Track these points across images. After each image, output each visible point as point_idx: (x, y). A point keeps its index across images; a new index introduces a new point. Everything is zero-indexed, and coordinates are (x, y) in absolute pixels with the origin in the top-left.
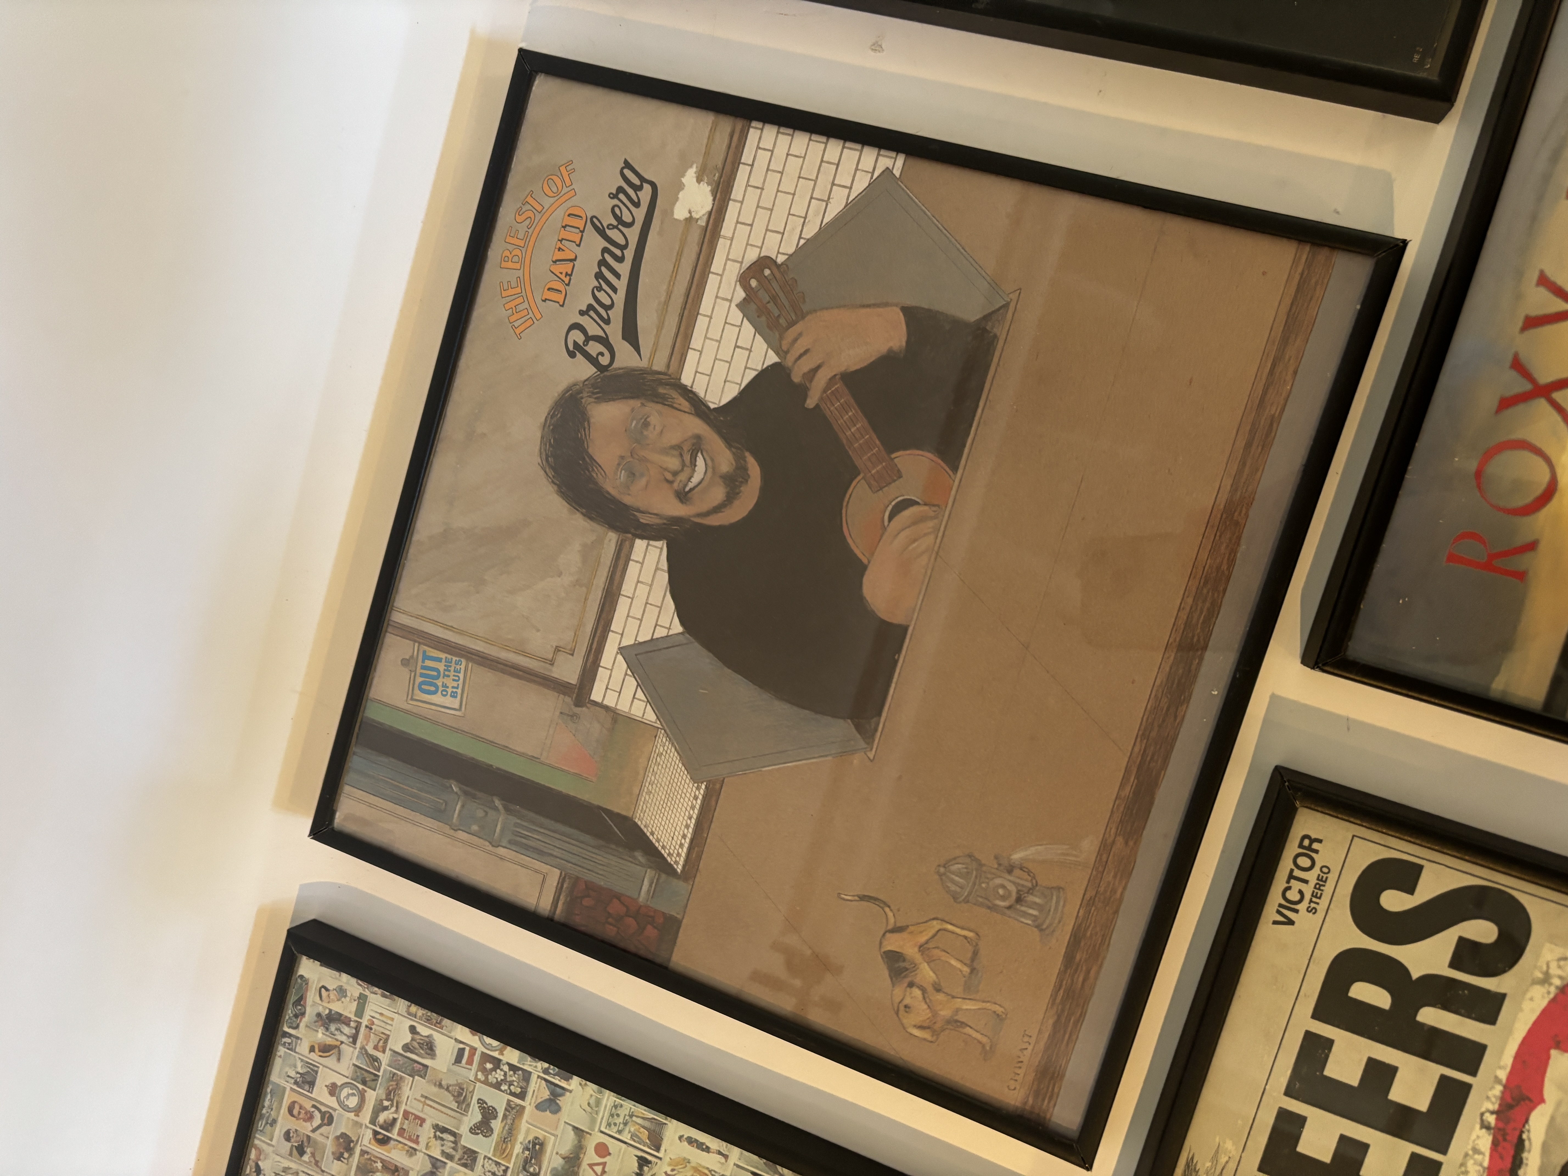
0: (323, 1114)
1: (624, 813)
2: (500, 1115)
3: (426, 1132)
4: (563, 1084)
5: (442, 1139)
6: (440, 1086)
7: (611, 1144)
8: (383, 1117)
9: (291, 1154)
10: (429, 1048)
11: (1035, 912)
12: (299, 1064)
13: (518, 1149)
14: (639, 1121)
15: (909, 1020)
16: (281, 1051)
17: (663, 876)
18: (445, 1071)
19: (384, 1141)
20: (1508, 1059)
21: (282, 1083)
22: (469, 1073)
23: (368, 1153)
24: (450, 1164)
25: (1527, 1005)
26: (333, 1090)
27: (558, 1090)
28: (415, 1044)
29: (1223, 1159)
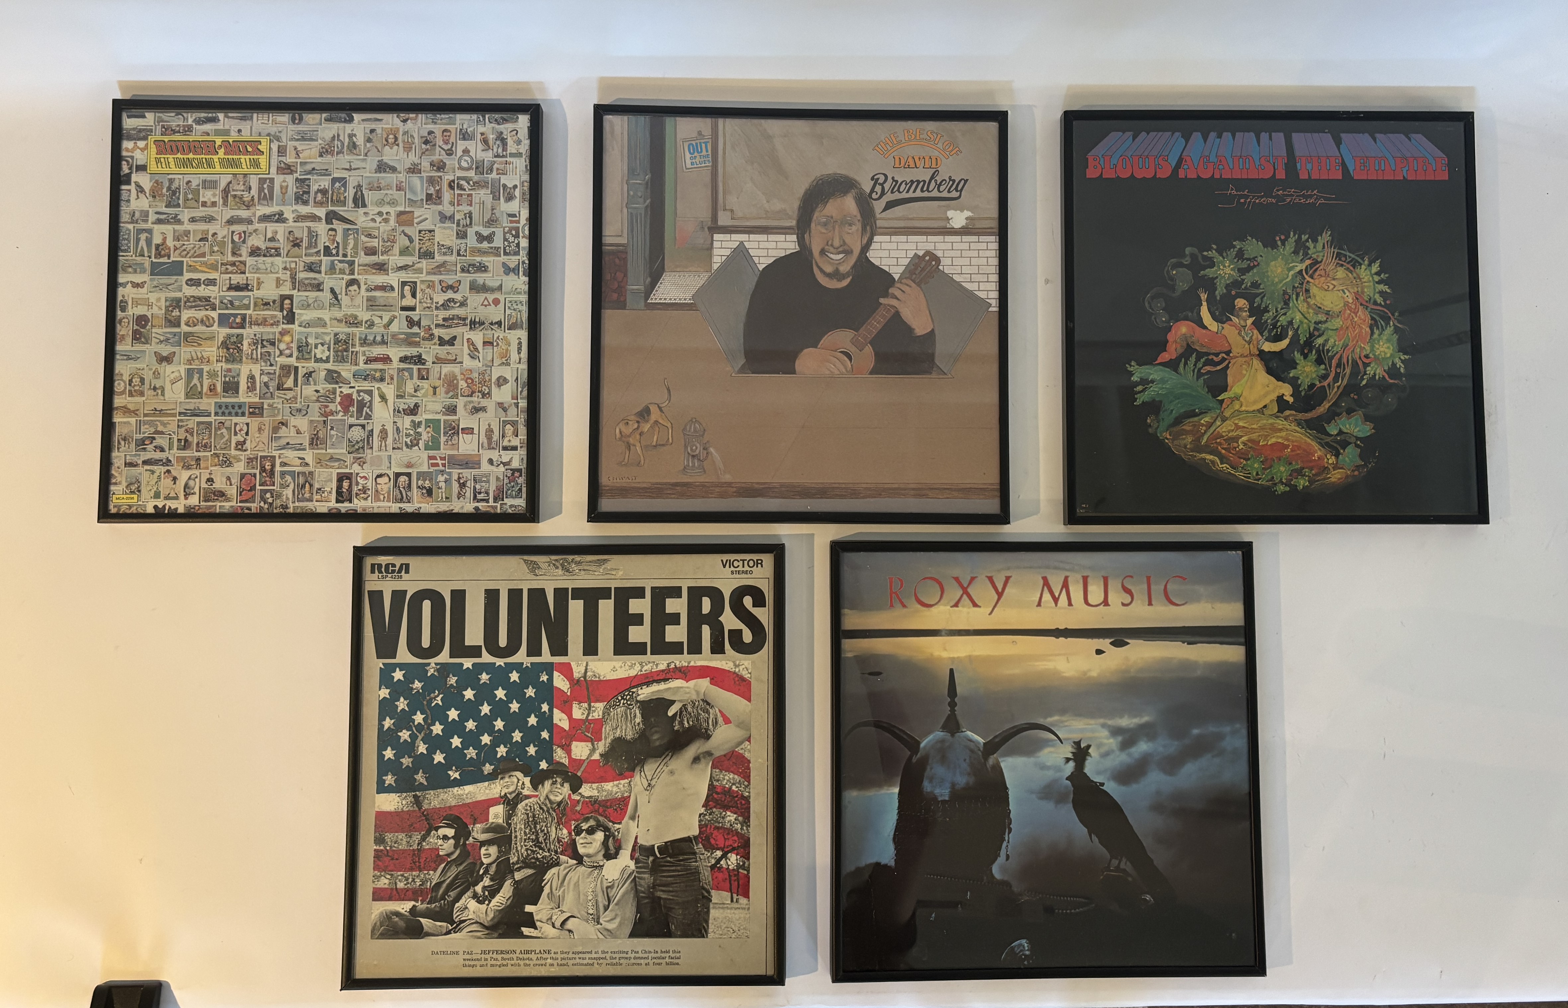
0: (451, 149)
1: (666, 266)
2: (491, 245)
3: (466, 208)
4: (521, 273)
5: (466, 218)
6: (493, 210)
7: (502, 305)
8: (463, 182)
9: (422, 137)
10: (510, 198)
11: (691, 464)
12: (471, 129)
13: (478, 259)
14: (519, 316)
15: (622, 427)
16: (474, 117)
17: (643, 295)
18: (502, 209)
19: (451, 187)
20: (700, 664)
21: (458, 122)
22: (506, 223)
23: (441, 180)
24: (455, 225)
25: (724, 664)
26: (466, 151)
27: (517, 272)
28: (509, 190)
29: (614, 572)
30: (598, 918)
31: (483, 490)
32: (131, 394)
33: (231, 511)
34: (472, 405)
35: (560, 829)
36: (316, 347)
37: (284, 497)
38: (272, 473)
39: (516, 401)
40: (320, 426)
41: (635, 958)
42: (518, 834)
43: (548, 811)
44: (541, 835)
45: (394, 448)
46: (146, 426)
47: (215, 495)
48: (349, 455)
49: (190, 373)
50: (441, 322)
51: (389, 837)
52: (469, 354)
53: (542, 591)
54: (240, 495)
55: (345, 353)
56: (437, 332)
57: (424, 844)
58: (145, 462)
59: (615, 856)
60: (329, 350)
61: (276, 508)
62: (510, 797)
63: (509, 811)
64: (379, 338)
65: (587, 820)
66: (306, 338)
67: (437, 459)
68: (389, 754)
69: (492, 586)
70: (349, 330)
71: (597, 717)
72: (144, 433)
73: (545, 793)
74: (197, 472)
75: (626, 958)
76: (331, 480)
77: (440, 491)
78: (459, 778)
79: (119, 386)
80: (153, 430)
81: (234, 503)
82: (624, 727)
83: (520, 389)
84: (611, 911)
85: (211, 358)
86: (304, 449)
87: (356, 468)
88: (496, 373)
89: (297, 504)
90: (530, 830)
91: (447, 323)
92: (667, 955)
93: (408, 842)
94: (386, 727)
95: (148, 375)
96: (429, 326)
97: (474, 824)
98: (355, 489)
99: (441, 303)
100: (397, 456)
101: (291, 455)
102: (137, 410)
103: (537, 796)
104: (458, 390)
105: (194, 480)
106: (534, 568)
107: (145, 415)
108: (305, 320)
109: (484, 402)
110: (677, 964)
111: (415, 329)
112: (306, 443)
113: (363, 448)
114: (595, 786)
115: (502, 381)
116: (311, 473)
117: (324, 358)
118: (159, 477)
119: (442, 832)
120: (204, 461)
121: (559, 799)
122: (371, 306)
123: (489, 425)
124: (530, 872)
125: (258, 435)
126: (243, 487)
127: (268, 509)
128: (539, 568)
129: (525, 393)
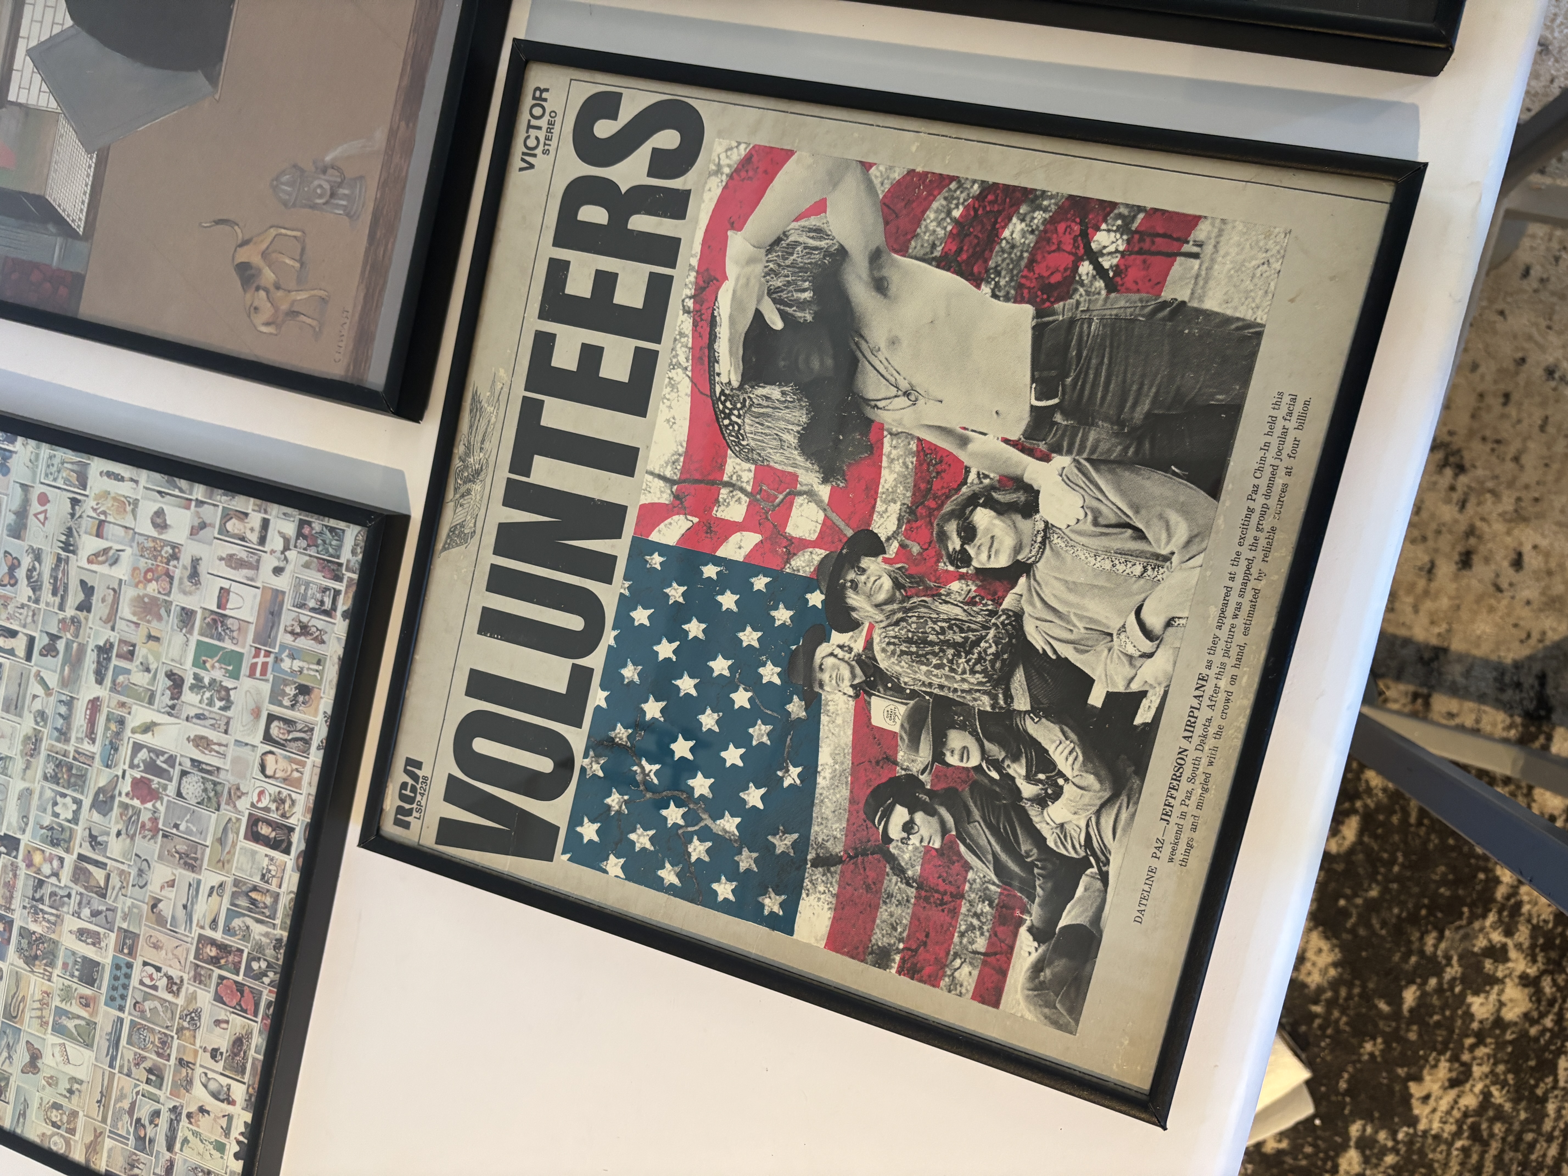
1: (37, 193)
4: (11, 447)
7: (51, 492)
11: (344, 203)
14: (70, 465)
15: (259, 320)
17: (70, 240)
20: (697, 248)
25: (707, 196)
27: (7, 454)
29: (499, 386)
30: (1157, 556)
31: (319, 596)
32: (72, 1131)
33: (265, 1036)
34: (186, 580)
35: (948, 594)
36: (57, 815)
37: (263, 939)
38: (224, 948)
39: (193, 503)
40: (170, 845)
41: (1267, 496)
42: (936, 681)
43: (906, 610)
44: (950, 636)
45: (226, 732)
46: (120, 1124)
47: (236, 1055)
48: (222, 811)
49: (59, 1030)
50: (58, 600)
51: (880, 938)
52: (111, 565)
53: (504, 529)
54: (245, 1012)
55: (74, 771)
56: (70, 612)
57: (910, 873)
58: (170, 1148)
59: (1033, 494)
60: (64, 796)
61: (278, 959)
62: (860, 678)
63: (886, 688)
64: (63, 710)
65: (943, 537)
66: (42, 827)
67: (256, 663)
68: (724, 890)
69: (474, 620)
70: (43, 753)
71: (751, 475)
72: (128, 1132)
73: (869, 608)
74: (199, 1071)
75: (1263, 515)
76: (254, 853)
77: (305, 671)
78: (799, 769)
79: (57, 1145)
80: (126, 1117)
81: (256, 1027)
82: (782, 425)
83: (177, 492)
84: (1148, 524)
85: (44, 989)
86: (199, 882)
87: (243, 804)
88: (145, 527)
89: (278, 922)
90: (935, 654)
91: (59, 589)
92: (1280, 423)
93: (900, 903)
94: (675, 881)
95: (50, 1096)
96: (60, 621)
97: (896, 763)
98: (274, 816)
99: (31, 593)
100: (238, 731)
101: (203, 908)
102: (95, 1130)
103: (871, 628)
104: (158, 599)
105: (209, 1079)
106: (460, 535)
107: (104, 1120)
108: (18, 822)
109: (185, 559)
110: (1307, 404)
111: (61, 645)
112: (190, 876)
113: (215, 784)
114: (880, 506)
115: (159, 521)
116: (237, 883)
117: (75, 807)
118: (195, 1134)
119: (895, 831)
120: (184, 1053)
121: (887, 583)
122: (16, 707)
123: (221, 559)
124: (1019, 678)
125: (164, 952)
126: (234, 1003)
127: (275, 973)
128: (462, 525)
129: (183, 483)
